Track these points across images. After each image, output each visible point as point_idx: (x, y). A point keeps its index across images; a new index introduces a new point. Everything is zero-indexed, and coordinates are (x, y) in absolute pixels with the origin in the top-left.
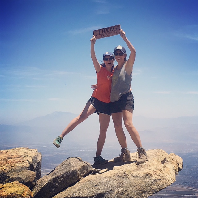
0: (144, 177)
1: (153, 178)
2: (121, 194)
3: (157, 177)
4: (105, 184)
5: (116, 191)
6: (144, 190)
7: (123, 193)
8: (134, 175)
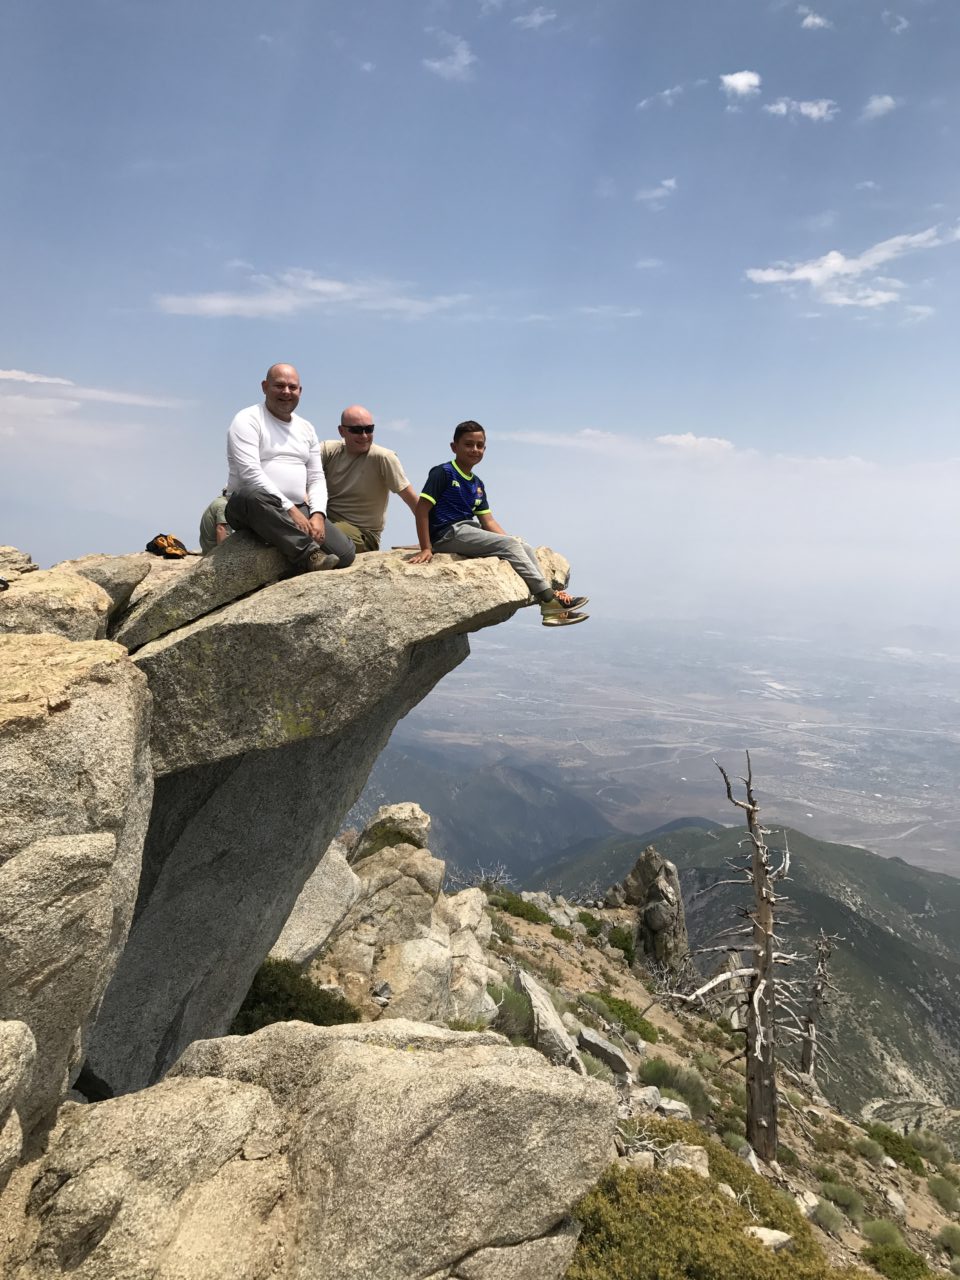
0: (437, 579)
1: (460, 583)
2: (367, 620)
3: (474, 581)
4: (325, 592)
5: (353, 611)
6: (431, 613)
7: (372, 617)
8: (407, 573)
